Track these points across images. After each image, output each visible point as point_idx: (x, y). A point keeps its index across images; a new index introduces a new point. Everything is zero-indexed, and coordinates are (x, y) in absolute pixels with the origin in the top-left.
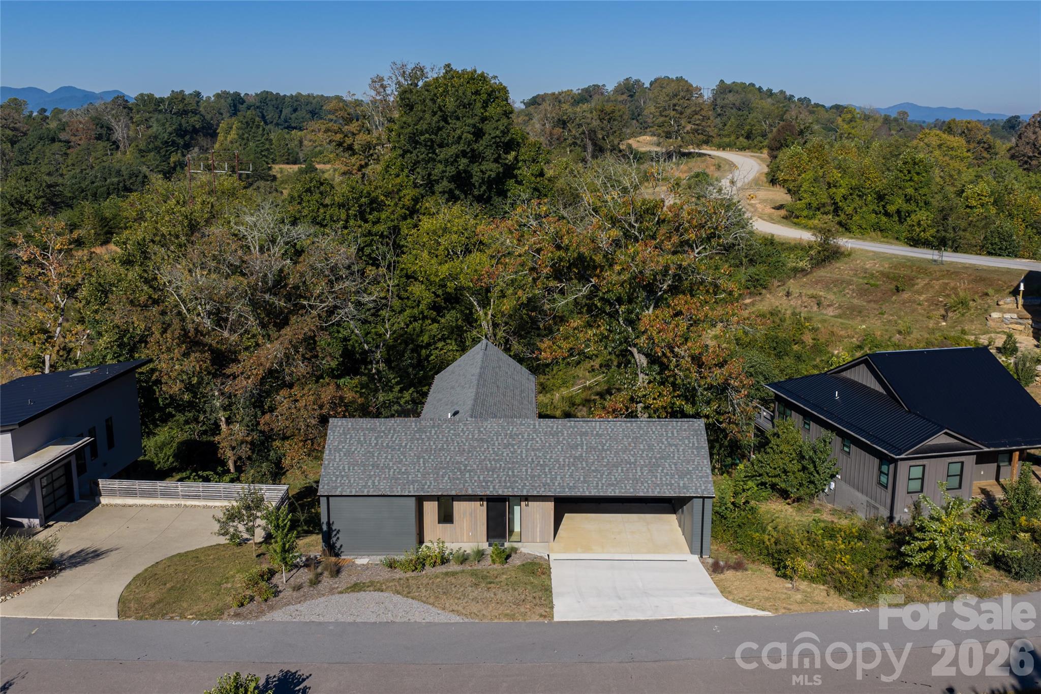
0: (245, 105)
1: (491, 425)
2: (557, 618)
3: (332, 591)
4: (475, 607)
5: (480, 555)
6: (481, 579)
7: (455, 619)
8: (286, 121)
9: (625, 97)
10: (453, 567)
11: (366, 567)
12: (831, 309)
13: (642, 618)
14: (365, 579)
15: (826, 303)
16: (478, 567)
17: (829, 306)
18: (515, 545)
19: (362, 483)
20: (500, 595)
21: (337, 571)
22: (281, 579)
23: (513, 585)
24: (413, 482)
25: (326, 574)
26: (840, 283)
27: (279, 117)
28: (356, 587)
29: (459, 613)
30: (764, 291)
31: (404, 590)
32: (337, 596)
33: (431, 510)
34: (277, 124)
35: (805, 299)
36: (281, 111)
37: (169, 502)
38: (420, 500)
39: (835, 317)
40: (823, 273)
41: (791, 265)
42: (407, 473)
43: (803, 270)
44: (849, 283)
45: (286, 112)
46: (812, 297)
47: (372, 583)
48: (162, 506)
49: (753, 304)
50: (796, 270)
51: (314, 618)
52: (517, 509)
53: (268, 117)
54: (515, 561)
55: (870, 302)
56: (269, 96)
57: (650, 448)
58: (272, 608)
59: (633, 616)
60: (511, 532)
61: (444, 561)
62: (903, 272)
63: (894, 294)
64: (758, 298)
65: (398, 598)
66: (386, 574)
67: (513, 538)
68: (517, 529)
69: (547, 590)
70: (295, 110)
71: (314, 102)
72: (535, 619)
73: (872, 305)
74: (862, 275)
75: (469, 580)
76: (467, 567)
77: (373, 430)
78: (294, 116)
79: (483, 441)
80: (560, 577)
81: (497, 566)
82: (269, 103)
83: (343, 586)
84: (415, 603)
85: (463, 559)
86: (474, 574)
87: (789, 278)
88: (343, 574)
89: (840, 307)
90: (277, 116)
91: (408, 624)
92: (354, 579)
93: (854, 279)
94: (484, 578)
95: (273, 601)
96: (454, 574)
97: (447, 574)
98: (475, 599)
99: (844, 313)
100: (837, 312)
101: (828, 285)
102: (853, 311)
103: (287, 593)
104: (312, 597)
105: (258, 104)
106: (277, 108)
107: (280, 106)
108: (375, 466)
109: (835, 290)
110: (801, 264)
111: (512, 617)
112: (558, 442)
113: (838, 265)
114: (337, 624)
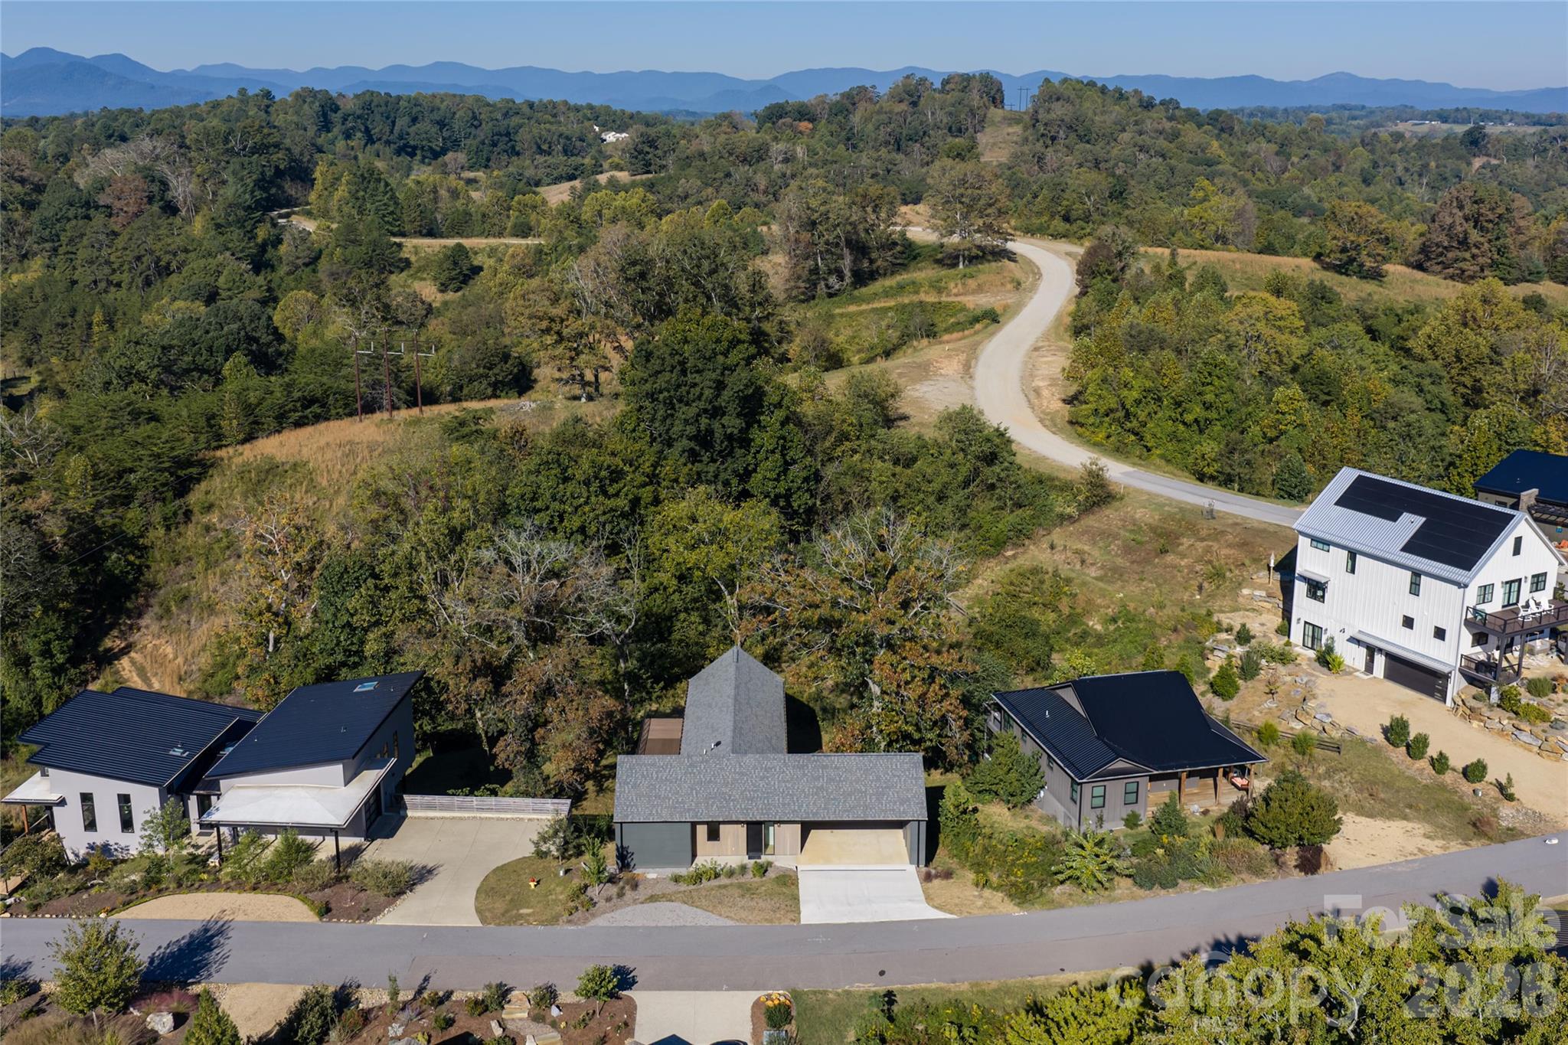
0: (340, 114)
1: (750, 759)
2: (803, 922)
3: (635, 901)
4: (744, 914)
5: (743, 869)
6: (747, 890)
7: (730, 923)
8: (401, 138)
9: (904, 107)
10: (723, 880)
11: (656, 881)
12: (1093, 569)
13: (864, 921)
14: (657, 891)
15: (1089, 561)
16: (743, 880)
17: (1092, 564)
18: (770, 858)
19: (648, 812)
20: (762, 904)
21: (635, 886)
22: (594, 892)
23: (770, 895)
24: (689, 810)
25: (627, 887)
26: (1108, 535)
27: (392, 132)
28: (653, 899)
29: (732, 919)
30: (1027, 542)
31: (689, 900)
32: (640, 906)
33: (702, 831)
34: (388, 143)
35: (1069, 554)
36: (394, 123)
37: (466, 815)
38: (694, 825)
39: (1096, 579)
40: (1091, 521)
41: (1058, 510)
42: (683, 802)
43: (1070, 517)
44: (1116, 537)
45: (402, 123)
46: (1077, 552)
47: (664, 896)
48: (461, 819)
49: (1014, 557)
50: (1064, 518)
51: (626, 924)
52: (771, 829)
53: (375, 132)
54: (771, 874)
55: (1133, 562)
56: (376, 100)
57: (878, 779)
58: (593, 916)
59: (857, 920)
60: (767, 845)
61: (717, 876)
62: (1172, 526)
63: (1157, 556)
64: (1020, 550)
65: (685, 907)
66: (672, 887)
67: (769, 850)
68: (771, 843)
69: (796, 898)
70: (414, 120)
71: (443, 106)
72: (787, 922)
73: (1135, 566)
74: (1130, 527)
75: (736, 892)
76: (734, 880)
77: (653, 765)
78: (413, 128)
79: (742, 774)
80: (806, 887)
81: (758, 879)
82: (376, 109)
83: (642, 898)
84: (699, 911)
85: (731, 873)
86: (740, 886)
87: (1055, 526)
88: (641, 887)
89: (1103, 567)
90: (387, 129)
91: (695, 927)
92: (650, 892)
93: (1122, 532)
94: (748, 890)
95: (593, 910)
96: (725, 887)
97: (720, 887)
98: (742, 907)
99: (1106, 575)
100: (1100, 573)
101: (1094, 536)
102: (1114, 574)
103: (602, 904)
104: (621, 907)
105: (359, 112)
106: (388, 118)
107: (392, 115)
108: (658, 797)
109: (1101, 544)
110: (1068, 510)
111: (771, 921)
112: (805, 775)
113: (1107, 512)
114: (644, 927)
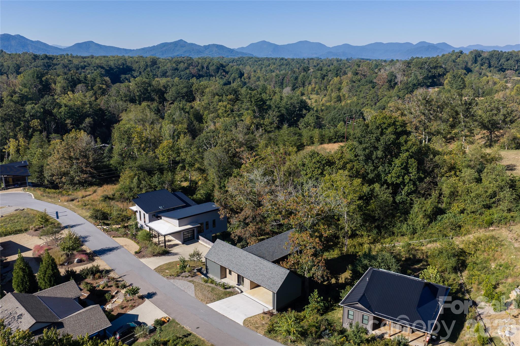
0: (481, 58)
2: (208, 305)
3: (187, 280)
4: (200, 295)
6: (212, 290)
7: (193, 296)
8: (501, 65)
16: (218, 287)
18: (242, 287)
19: (213, 257)
20: (209, 295)
23: (215, 294)
24: (221, 261)
25: (191, 276)
27: (498, 64)
28: (191, 281)
29: (196, 295)
31: (197, 286)
33: (228, 271)
34: (496, 67)
36: (500, 61)
42: (222, 258)
45: (502, 61)
47: (194, 282)
53: (492, 64)
54: (228, 290)
65: (193, 287)
66: (200, 281)
68: (244, 282)
69: (220, 299)
70: (508, 60)
72: (205, 303)
76: (215, 286)
78: (506, 63)
81: (221, 289)
82: (494, 56)
88: (194, 277)
90: (497, 63)
95: (176, 277)
98: (203, 294)
103: (180, 277)
104: (182, 280)
105: (488, 57)
106: (498, 59)
107: (500, 58)
108: (218, 254)
111: (202, 300)
112: (254, 264)
